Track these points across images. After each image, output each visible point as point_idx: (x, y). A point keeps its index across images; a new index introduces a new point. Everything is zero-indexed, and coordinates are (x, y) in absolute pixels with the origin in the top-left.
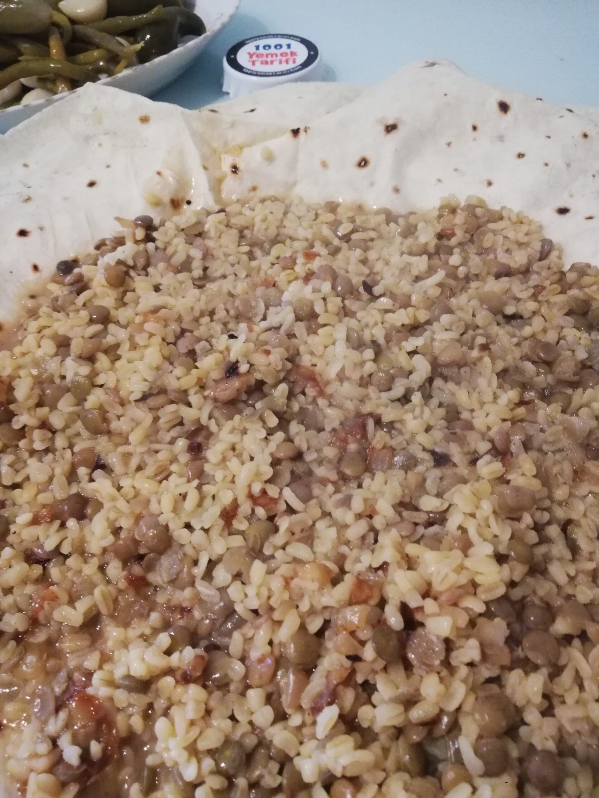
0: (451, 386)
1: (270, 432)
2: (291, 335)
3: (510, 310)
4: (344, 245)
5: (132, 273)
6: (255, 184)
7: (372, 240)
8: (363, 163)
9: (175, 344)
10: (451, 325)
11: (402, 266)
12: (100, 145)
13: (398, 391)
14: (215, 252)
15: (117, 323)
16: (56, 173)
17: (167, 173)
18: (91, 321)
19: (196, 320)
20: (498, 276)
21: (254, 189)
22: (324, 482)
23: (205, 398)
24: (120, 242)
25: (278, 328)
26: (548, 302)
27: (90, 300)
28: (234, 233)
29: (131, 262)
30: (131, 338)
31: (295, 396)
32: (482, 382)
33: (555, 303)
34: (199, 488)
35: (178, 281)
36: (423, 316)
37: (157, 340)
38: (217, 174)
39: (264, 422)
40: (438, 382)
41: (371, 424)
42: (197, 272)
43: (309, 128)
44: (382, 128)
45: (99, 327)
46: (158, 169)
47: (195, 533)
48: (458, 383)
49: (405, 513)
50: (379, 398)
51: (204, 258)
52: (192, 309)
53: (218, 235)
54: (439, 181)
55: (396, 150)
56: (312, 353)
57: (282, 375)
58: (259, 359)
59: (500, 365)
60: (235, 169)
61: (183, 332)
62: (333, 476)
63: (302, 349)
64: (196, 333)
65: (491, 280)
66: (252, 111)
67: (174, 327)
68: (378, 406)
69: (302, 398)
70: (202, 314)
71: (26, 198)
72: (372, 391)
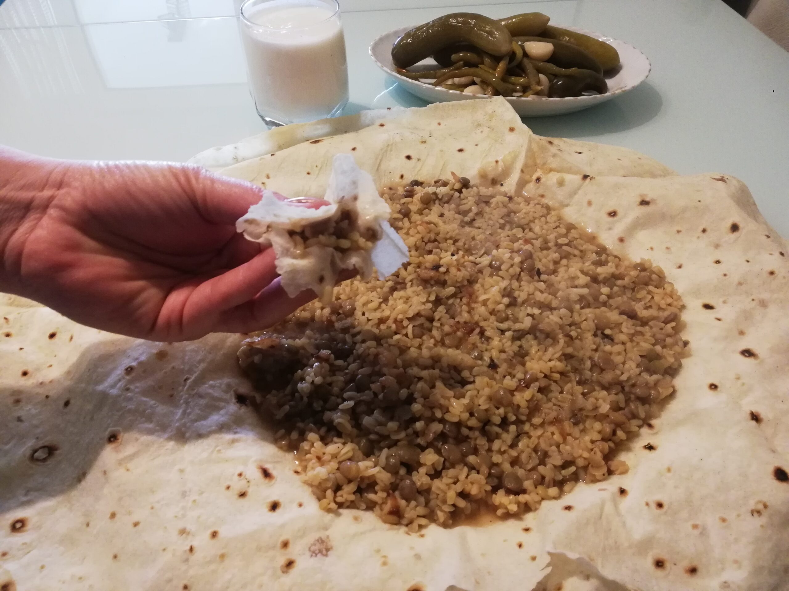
0: (534, 342)
1: (428, 301)
2: (480, 271)
3: (608, 332)
4: (554, 248)
5: (437, 202)
6: (544, 194)
7: (575, 256)
8: (613, 214)
9: (426, 243)
10: (564, 316)
11: (573, 276)
12: (482, 132)
13: (504, 326)
14: (485, 214)
15: (409, 219)
16: (450, 135)
17: (500, 163)
18: (400, 212)
19: (446, 239)
20: (622, 313)
21: (542, 196)
22: (432, 337)
23: (415, 272)
24: (445, 184)
25: (477, 264)
26: (638, 343)
27: (408, 203)
28: (505, 210)
29: (440, 197)
30: (409, 229)
31: (456, 298)
32: (551, 350)
33: (642, 347)
34: (381, 303)
35: (454, 217)
36: (555, 303)
37: (419, 236)
38: (527, 177)
39: (429, 296)
40: (529, 337)
41: (477, 330)
42: (467, 219)
43: (594, 178)
44: (639, 200)
45: (400, 216)
46: (499, 159)
47: (364, 317)
48: (539, 344)
49: (452, 371)
50: (493, 323)
51: (477, 214)
52: (448, 233)
53: (495, 208)
54: (652, 249)
55: (638, 217)
56: (483, 286)
57: (458, 285)
58: (453, 271)
59: (569, 350)
60: (538, 180)
61: (435, 240)
62: (438, 338)
63: (480, 280)
64: (441, 245)
65: (616, 312)
66: (580, 153)
67: (432, 236)
68: (489, 326)
69: (458, 300)
70: (451, 238)
71: (424, 141)
72: (493, 318)
